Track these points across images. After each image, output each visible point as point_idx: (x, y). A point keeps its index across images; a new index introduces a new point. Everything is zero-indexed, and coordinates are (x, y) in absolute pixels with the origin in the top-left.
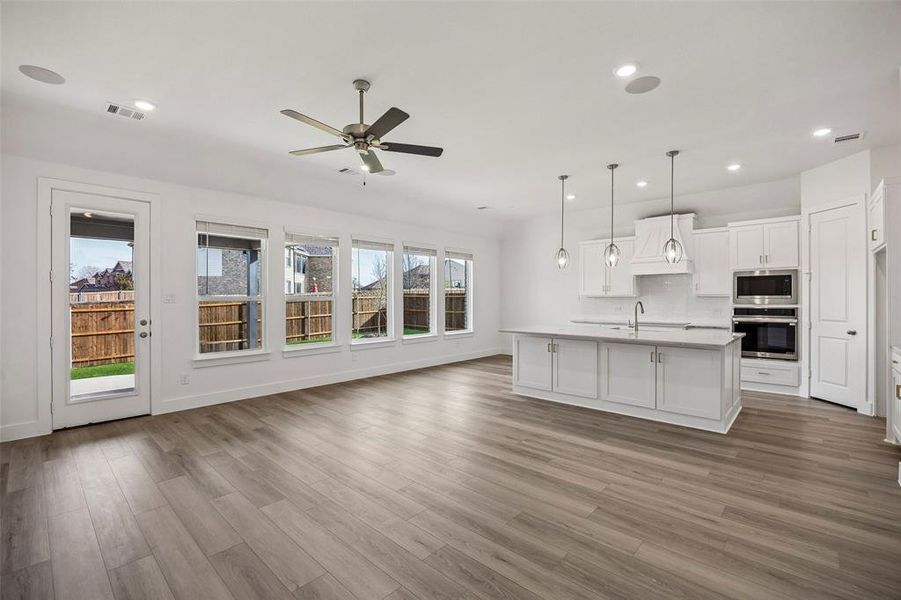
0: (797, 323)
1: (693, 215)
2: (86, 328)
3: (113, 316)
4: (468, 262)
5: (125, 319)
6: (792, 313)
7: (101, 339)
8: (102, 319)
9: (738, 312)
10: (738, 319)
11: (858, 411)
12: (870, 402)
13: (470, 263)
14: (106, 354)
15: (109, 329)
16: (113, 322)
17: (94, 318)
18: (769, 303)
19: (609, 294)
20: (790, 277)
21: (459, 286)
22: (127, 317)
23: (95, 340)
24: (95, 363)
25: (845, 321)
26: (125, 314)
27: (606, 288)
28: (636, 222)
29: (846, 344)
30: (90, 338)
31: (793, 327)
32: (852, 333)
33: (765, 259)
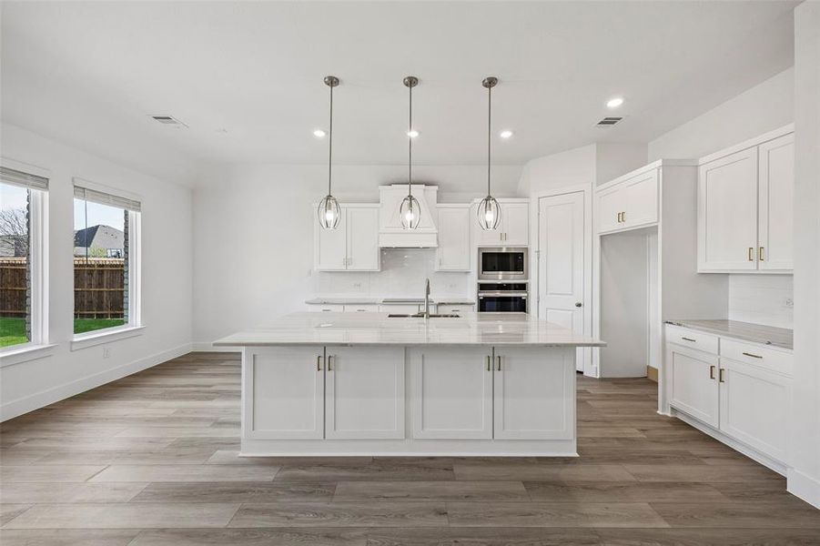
0: (527, 297)
1: (436, 188)
4: (131, 212)
6: (523, 287)
9: (482, 287)
10: (482, 295)
11: (585, 374)
12: (595, 366)
13: (135, 216)
18: (504, 279)
19: (350, 268)
20: (522, 254)
21: (118, 255)
25: (571, 295)
27: (347, 262)
28: (381, 188)
29: (572, 315)
31: (525, 300)
32: (579, 305)
33: (504, 236)
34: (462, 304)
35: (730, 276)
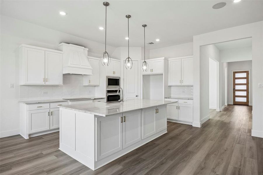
1: (88, 49)
10: (108, 94)
20: (119, 79)
25: (134, 93)
27: (45, 80)
31: (120, 96)
32: (137, 96)
33: (114, 73)
34: (101, 98)
35: (172, 87)
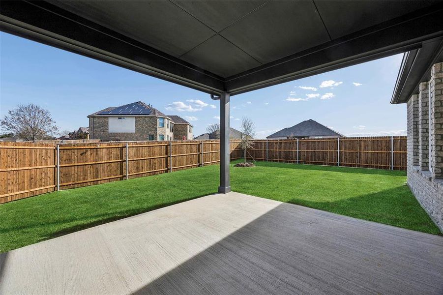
2: (70, 160)
3: (89, 153)
5: (97, 154)
7: (81, 169)
8: (81, 154)
14: (84, 179)
15: (86, 161)
16: (89, 156)
17: (76, 153)
22: (99, 152)
23: (76, 169)
24: (76, 186)
26: (97, 151)
30: (73, 167)
